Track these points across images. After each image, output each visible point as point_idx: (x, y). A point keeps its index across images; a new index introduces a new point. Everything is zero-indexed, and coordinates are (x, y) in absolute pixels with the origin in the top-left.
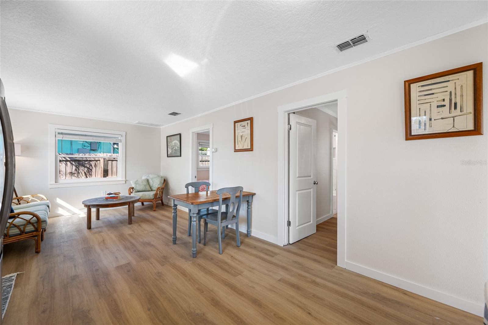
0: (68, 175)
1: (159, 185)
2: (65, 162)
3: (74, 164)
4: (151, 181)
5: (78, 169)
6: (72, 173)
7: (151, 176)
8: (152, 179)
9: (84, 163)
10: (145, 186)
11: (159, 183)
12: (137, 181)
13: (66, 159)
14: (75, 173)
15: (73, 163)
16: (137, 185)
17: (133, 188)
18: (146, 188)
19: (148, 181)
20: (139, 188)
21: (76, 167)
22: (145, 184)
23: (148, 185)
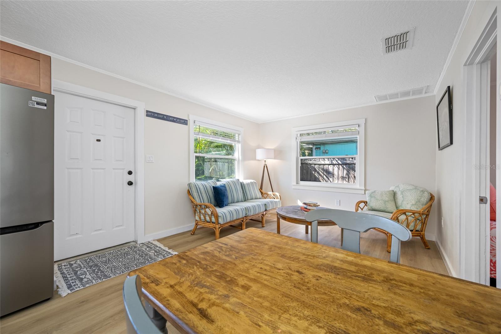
0: (340, 179)
1: (413, 205)
2: (337, 166)
3: (345, 168)
4: (399, 197)
5: (349, 173)
6: (343, 177)
7: (402, 187)
8: (402, 193)
9: (354, 167)
10: (385, 202)
11: (414, 202)
12: (374, 192)
13: (338, 162)
14: (346, 178)
15: (344, 166)
16: (373, 199)
17: (366, 203)
18: (386, 207)
19: (394, 194)
20: (374, 204)
21: (347, 171)
22: (387, 199)
23: (393, 203)
